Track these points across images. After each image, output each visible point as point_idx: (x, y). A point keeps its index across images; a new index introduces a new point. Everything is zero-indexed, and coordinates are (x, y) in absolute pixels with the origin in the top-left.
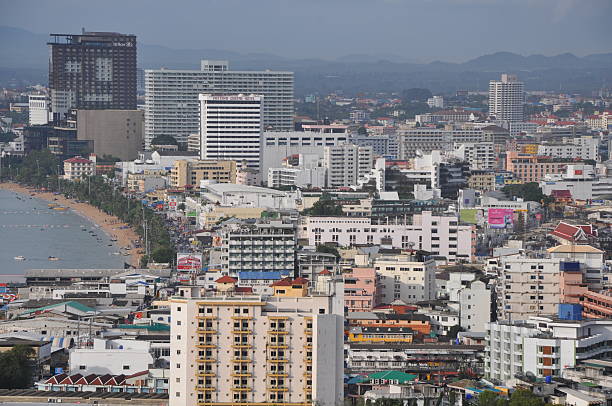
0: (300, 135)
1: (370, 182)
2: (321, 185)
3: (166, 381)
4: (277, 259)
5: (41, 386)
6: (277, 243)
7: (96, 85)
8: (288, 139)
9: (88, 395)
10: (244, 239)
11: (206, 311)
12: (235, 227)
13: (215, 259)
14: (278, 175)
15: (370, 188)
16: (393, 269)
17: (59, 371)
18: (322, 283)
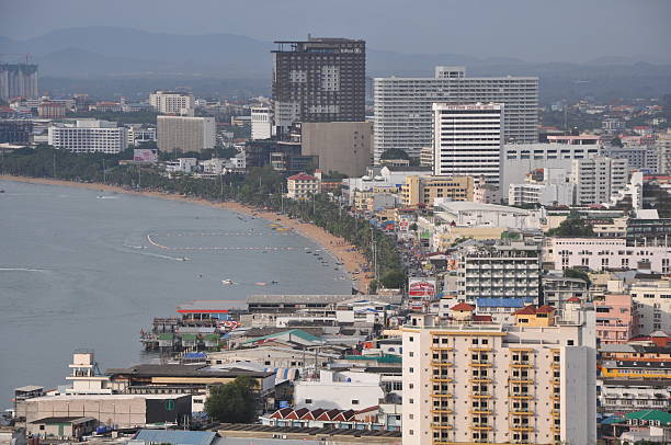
0: (544, 147)
1: (625, 199)
2: (568, 202)
3: (398, 418)
4: (519, 285)
5: (266, 421)
6: (520, 267)
7: (323, 95)
8: (532, 153)
9: (315, 431)
10: (482, 262)
11: (441, 341)
12: (472, 250)
13: (451, 284)
14: (520, 191)
15: (625, 205)
16: (653, 296)
17: (283, 404)
18: (570, 311)
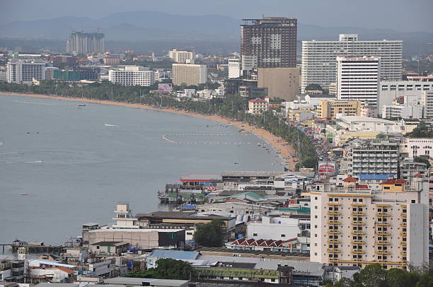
0: (405, 83)
2: (419, 117)
3: (309, 245)
4: (385, 167)
5: (229, 245)
6: (386, 155)
7: (271, 51)
8: (397, 86)
9: (258, 252)
10: (363, 153)
11: (334, 200)
12: (357, 145)
13: (345, 166)
14: (389, 110)
17: (240, 236)
18: (415, 183)
